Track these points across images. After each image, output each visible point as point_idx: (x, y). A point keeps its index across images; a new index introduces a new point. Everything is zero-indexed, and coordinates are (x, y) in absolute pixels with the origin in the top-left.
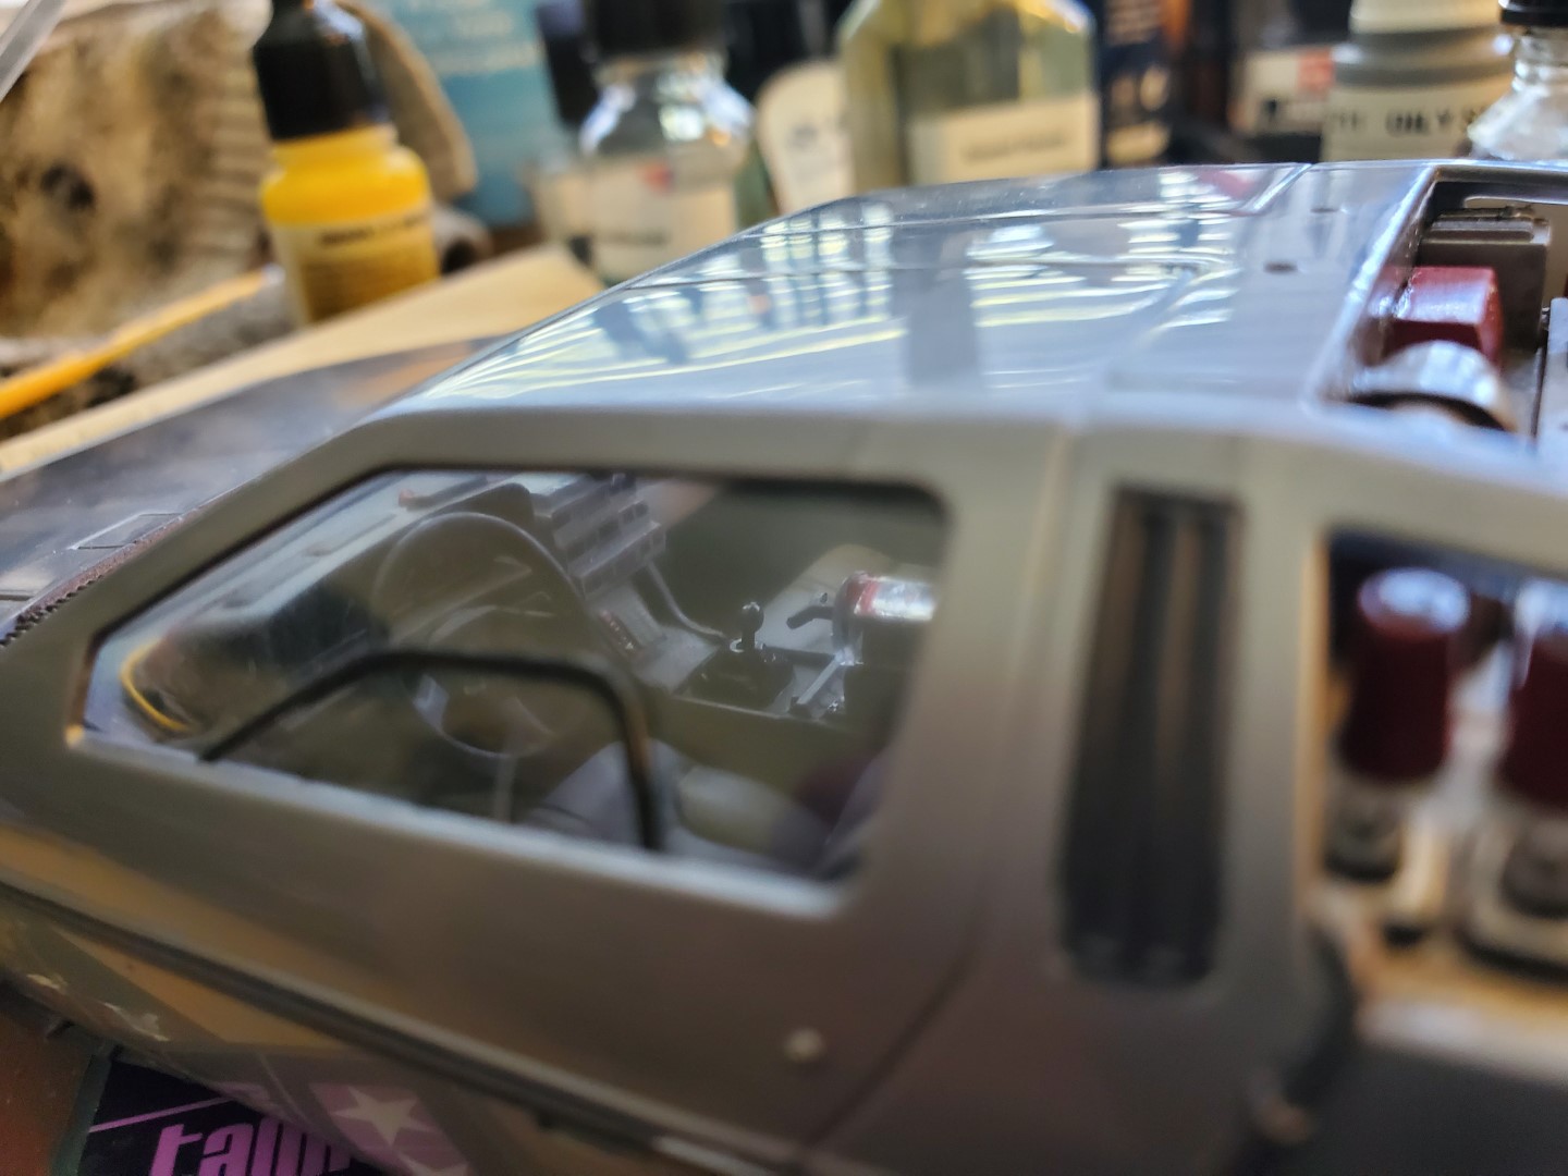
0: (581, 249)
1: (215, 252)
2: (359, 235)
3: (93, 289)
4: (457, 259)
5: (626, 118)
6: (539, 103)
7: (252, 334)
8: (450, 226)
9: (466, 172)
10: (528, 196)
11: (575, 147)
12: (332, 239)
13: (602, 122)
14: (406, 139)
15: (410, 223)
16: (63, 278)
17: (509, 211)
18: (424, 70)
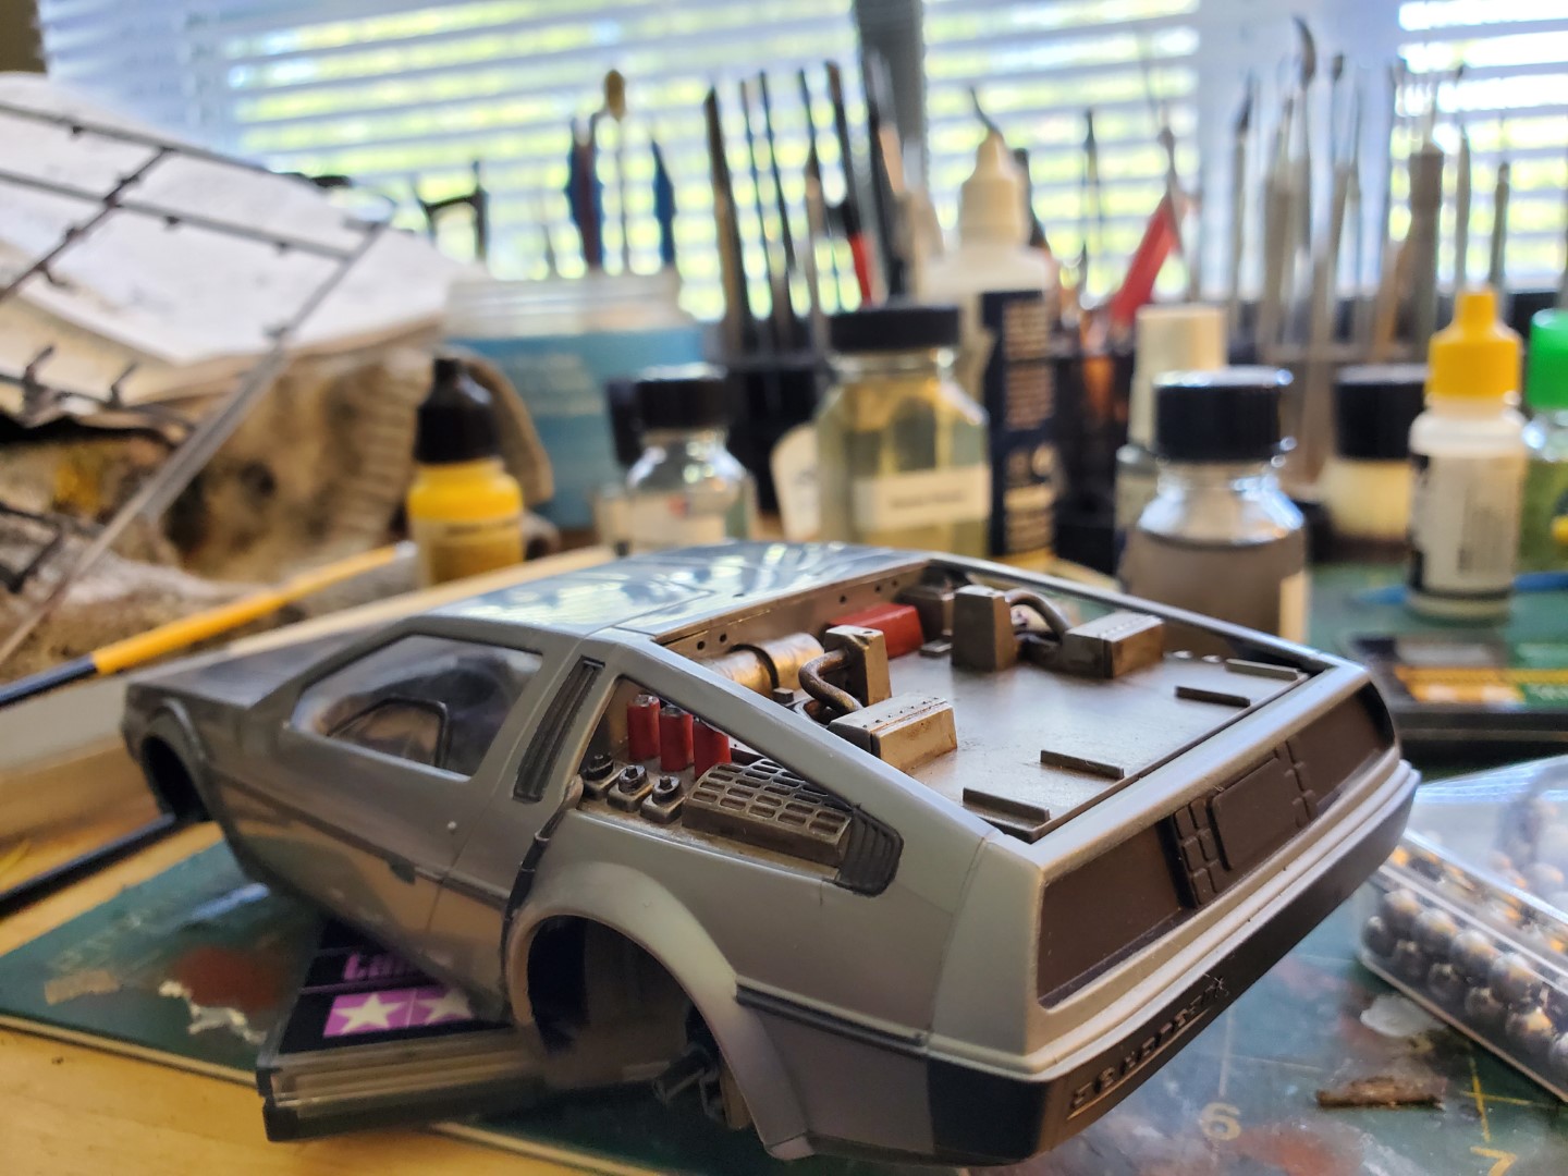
0: (622, 549)
1: (354, 531)
2: (472, 530)
3: (262, 552)
4: (536, 550)
5: (658, 469)
6: (602, 443)
7: (385, 589)
8: (534, 526)
9: (547, 488)
10: (590, 510)
11: (623, 481)
12: (455, 531)
13: (643, 469)
14: (512, 469)
15: (508, 524)
16: (243, 542)
17: (574, 518)
18: (523, 412)
